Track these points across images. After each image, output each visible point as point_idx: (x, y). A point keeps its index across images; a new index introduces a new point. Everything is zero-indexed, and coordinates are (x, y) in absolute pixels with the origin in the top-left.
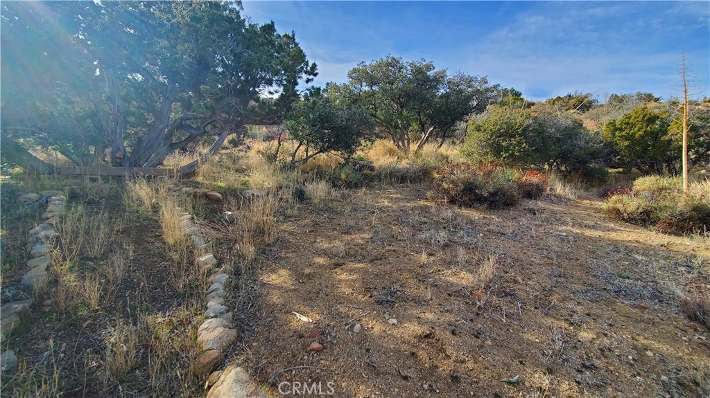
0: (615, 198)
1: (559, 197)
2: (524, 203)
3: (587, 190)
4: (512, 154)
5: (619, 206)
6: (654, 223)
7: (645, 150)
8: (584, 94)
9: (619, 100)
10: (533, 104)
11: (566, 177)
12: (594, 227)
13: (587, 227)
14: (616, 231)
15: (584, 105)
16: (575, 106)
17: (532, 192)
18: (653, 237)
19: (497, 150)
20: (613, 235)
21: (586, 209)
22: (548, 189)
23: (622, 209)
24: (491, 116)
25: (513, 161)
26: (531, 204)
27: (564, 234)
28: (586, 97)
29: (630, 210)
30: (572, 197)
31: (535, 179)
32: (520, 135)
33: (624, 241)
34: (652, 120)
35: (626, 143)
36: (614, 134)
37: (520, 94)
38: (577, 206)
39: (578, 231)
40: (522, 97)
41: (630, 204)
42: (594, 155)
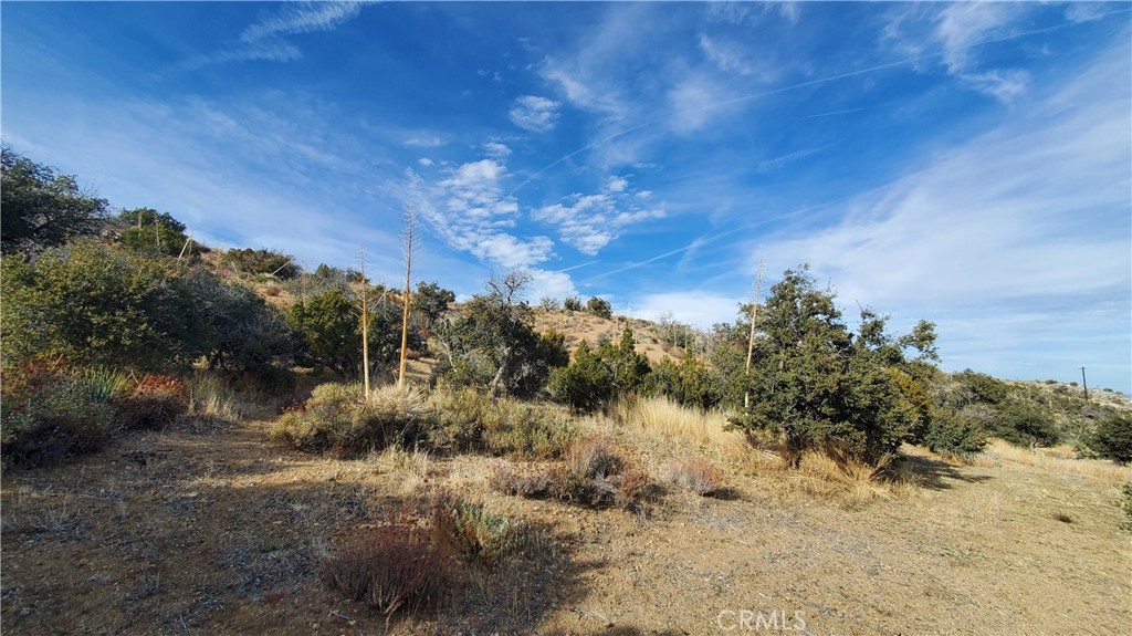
0: (287, 416)
1: (209, 422)
2: (127, 443)
3: (264, 401)
4: (117, 342)
5: (290, 428)
6: (329, 447)
7: (337, 344)
8: (285, 255)
9: (326, 273)
10: (207, 250)
11: (232, 382)
12: (251, 470)
13: (242, 471)
14: (280, 468)
15: (284, 270)
16: (271, 269)
17: (152, 417)
18: (324, 469)
19: (77, 331)
20: (276, 478)
21: (252, 436)
22: (191, 407)
23: (293, 433)
24: (71, 259)
25: (116, 357)
26: (145, 441)
27: (193, 494)
28: (287, 260)
29: (303, 432)
30: (232, 418)
31: (162, 391)
32: (137, 307)
33: (285, 485)
34: (345, 308)
35: (316, 335)
36: (302, 321)
37: (183, 228)
38: (237, 434)
39: (222, 483)
40: (185, 233)
41: (302, 423)
42: (277, 349)
